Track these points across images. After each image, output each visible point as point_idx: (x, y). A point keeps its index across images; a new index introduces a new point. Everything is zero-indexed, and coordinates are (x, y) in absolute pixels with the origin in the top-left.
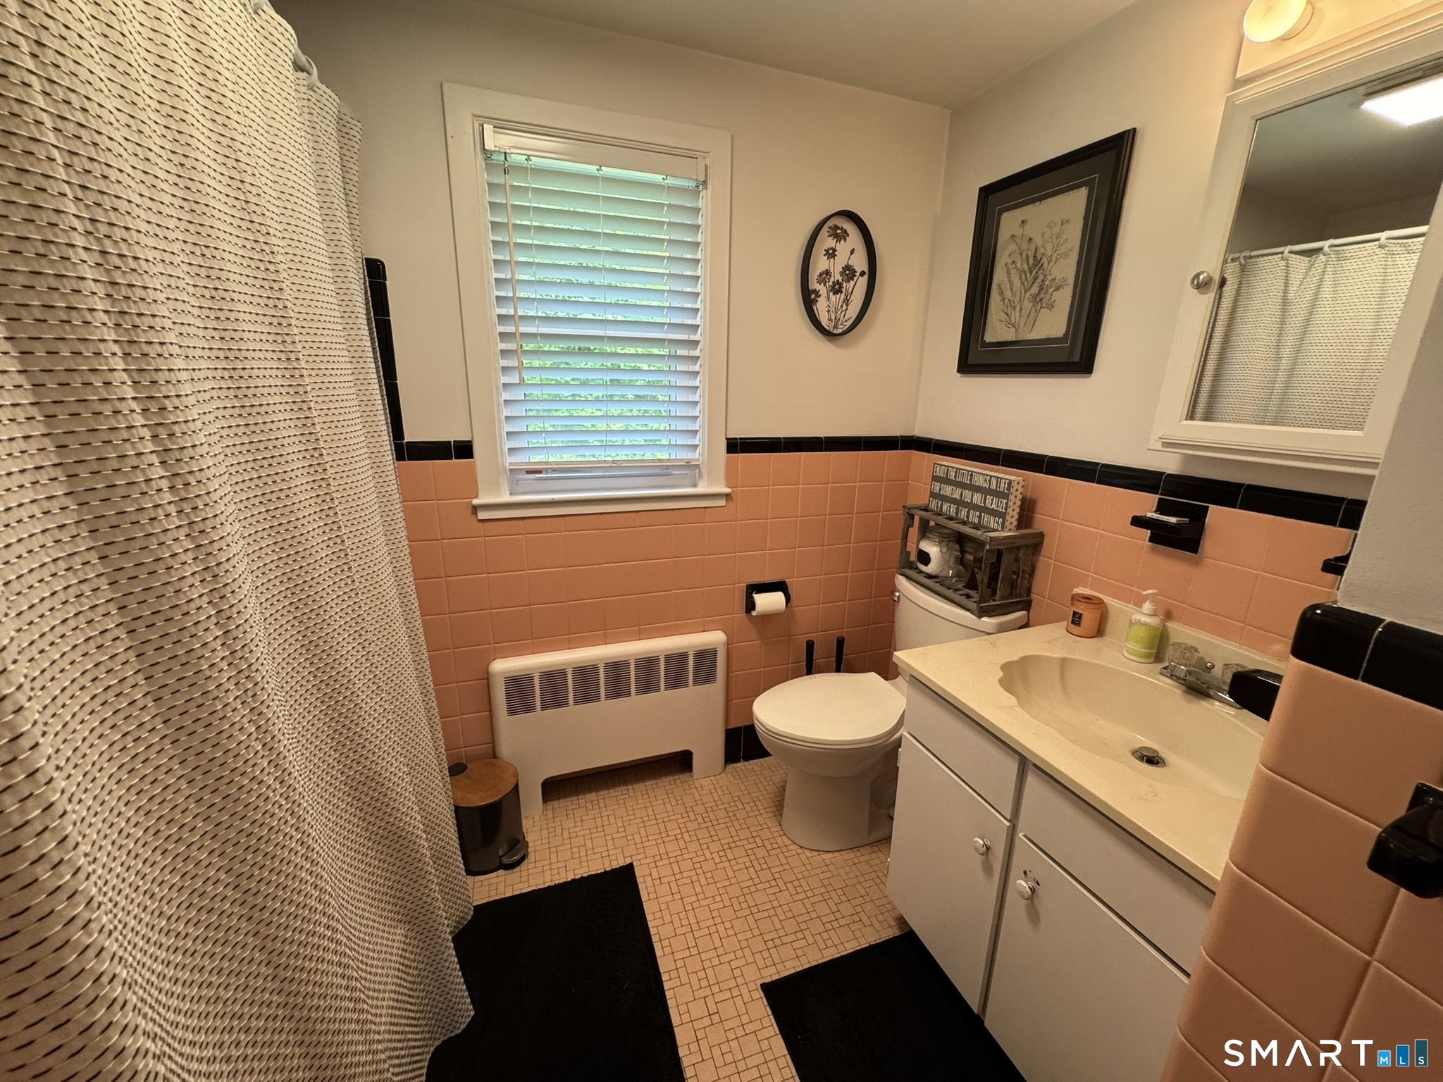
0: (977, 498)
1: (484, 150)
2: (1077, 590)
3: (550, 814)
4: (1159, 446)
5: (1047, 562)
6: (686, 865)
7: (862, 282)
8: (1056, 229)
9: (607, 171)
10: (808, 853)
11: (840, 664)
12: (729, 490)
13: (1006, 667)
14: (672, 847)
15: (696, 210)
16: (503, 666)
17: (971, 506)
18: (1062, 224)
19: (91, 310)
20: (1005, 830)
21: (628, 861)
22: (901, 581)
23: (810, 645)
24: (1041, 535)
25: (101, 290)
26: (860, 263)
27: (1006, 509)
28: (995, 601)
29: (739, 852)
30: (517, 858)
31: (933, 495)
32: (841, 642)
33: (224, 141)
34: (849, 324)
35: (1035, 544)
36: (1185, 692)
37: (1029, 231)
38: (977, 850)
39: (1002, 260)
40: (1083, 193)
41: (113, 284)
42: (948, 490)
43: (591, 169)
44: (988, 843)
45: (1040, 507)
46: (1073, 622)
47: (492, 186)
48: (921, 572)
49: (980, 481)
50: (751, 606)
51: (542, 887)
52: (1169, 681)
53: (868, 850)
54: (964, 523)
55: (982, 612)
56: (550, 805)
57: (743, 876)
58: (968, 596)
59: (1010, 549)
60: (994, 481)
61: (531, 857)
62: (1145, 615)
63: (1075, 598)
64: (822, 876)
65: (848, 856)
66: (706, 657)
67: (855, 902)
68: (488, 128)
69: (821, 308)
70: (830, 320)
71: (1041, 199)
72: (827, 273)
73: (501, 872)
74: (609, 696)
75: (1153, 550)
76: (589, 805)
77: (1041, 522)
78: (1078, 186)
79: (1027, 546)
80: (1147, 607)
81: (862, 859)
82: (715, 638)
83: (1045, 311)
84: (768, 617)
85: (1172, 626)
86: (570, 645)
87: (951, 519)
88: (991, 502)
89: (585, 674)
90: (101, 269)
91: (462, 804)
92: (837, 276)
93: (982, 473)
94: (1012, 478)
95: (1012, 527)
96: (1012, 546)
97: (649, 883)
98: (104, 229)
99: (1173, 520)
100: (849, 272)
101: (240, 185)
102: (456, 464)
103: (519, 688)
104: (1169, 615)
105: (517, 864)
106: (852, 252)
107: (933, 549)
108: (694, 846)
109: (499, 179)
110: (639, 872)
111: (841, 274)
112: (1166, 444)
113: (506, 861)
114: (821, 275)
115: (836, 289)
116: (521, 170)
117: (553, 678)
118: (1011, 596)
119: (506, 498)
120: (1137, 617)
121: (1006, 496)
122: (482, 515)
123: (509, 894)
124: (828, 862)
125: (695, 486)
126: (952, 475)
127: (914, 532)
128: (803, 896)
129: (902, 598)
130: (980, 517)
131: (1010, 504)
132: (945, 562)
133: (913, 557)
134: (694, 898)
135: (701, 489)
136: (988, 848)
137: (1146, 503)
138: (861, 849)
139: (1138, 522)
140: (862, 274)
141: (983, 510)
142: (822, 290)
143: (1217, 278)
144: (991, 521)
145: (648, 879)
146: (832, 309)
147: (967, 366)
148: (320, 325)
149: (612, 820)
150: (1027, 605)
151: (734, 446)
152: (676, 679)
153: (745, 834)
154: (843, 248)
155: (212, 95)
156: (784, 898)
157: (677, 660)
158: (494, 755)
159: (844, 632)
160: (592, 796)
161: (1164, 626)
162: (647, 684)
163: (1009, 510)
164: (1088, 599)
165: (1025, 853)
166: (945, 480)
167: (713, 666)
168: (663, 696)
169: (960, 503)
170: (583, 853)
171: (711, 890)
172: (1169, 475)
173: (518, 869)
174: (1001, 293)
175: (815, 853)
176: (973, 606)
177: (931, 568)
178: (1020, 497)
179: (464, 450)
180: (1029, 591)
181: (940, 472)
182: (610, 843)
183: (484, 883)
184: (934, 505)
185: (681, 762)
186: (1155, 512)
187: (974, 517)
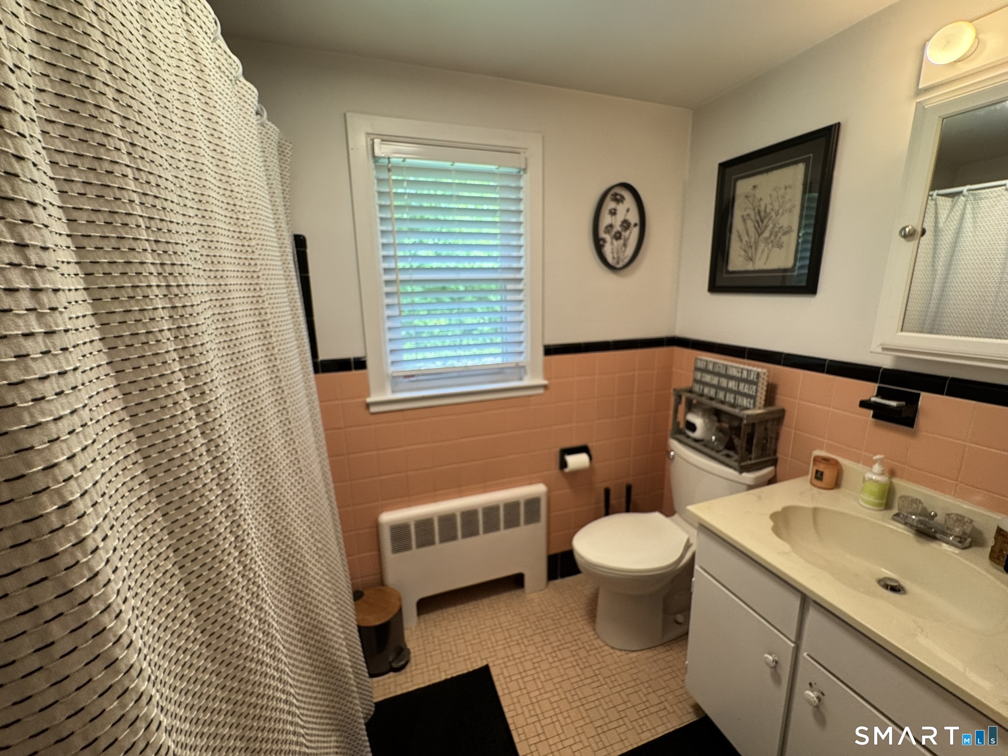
0: (732, 384)
1: (374, 156)
2: (817, 453)
3: (423, 626)
4: (880, 350)
5: (788, 430)
6: (528, 665)
7: (635, 232)
8: (782, 192)
9: (458, 165)
10: (619, 653)
11: (630, 506)
12: (545, 382)
13: (774, 516)
14: (516, 650)
15: (519, 189)
16: (389, 517)
17: (727, 390)
18: (786, 188)
19: (161, 331)
20: (791, 651)
21: (485, 663)
22: (674, 444)
23: (607, 492)
24: (782, 412)
25: (165, 314)
26: (634, 218)
27: (756, 392)
28: (750, 459)
29: (566, 654)
30: (402, 663)
31: (696, 381)
32: (629, 489)
33: (224, 179)
34: (626, 260)
35: (778, 417)
36: (916, 535)
37: (759, 194)
38: (767, 664)
39: (738, 213)
40: (801, 168)
41: (174, 307)
42: (707, 378)
43: (447, 164)
44: (776, 658)
45: (780, 390)
46: (816, 478)
47: (380, 181)
48: (688, 437)
49: (733, 372)
50: (563, 464)
51: (422, 686)
52: (902, 526)
53: (661, 649)
54: (723, 402)
55: (742, 469)
56: (422, 617)
57: (571, 673)
58: (728, 456)
59: (761, 423)
60: (745, 373)
61: (412, 661)
62: (875, 474)
63: (817, 460)
64: (631, 672)
65: (648, 654)
66: (532, 504)
67: (660, 693)
68: (377, 141)
69: (608, 250)
70: (614, 258)
71: (767, 171)
72: (611, 226)
73: (391, 674)
74: (465, 536)
75: (876, 425)
76: (451, 617)
77: (782, 401)
78: (796, 163)
79: (773, 420)
80: (877, 468)
81: (660, 656)
82: (539, 489)
83: (776, 250)
84: (577, 473)
85: (895, 481)
86: (435, 499)
87: (711, 399)
88: (744, 388)
89: (447, 520)
90: (167, 298)
91: (364, 624)
92: (617, 228)
93: (735, 365)
94: (759, 370)
95: (762, 405)
96: (762, 420)
97: (502, 681)
98: (168, 269)
99: (894, 404)
100: (626, 225)
101: (233, 208)
102: (354, 373)
103: (400, 532)
104: (892, 473)
105: (403, 667)
106: (628, 210)
107: (697, 420)
108: (532, 649)
109: (384, 175)
110: (494, 671)
111: (622, 226)
112: (884, 349)
113: (395, 665)
114: (606, 227)
115: (618, 236)
116: (400, 168)
117: (424, 525)
118: (762, 456)
119: (390, 396)
120: (869, 475)
121: (756, 384)
122: (373, 409)
123: (399, 692)
124: (634, 660)
125: (521, 379)
126: (710, 367)
127: (682, 407)
128: (619, 689)
129: (676, 458)
130: (735, 398)
131: (759, 389)
132: (708, 430)
133: (682, 425)
134: (537, 693)
135: (526, 382)
136: (777, 662)
137: (869, 390)
138: (658, 648)
139: (864, 404)
140: (635, 225)
141: (737, 393)
142: (608, 237)
143: (919, 230)
144: (745, 402)
145: (501, 677)
146: (615, 251)
147: (715, 287)
148: (274, 291)
149: (469, 629)
150: (774, 462)
151: (550, 350)
152: (512, 522)
153: (568, 638)
154: (621, 208)
155: (217, 148)
156: (605, 690)
157: (512, 507)
158: (382, 582)
159: (630, 480)
160: (452, 610)
161: (891, 483)
162: (491, 525)
163: (759, 394)
164: (826, 460)
165: (807, 668)
166: (705, 371)
167: (538, 511)
168: (503, 534)
169: (718, 387)
170: (450, 657)
171: (549, 686)
172: (886, 370)
173: (403, 671)
174: (740, 236)
175: (623, 653)
176: (736, 464)
177: (698, 434)
178: (766, 384)
179: (360, 364)
180: (775, 452)
181: (701, 365)
182: (470, 648)
183: (381, 683)
184: (697, 388)
185: (516, 582)
186: (877, 396)
187: (730, 398)
